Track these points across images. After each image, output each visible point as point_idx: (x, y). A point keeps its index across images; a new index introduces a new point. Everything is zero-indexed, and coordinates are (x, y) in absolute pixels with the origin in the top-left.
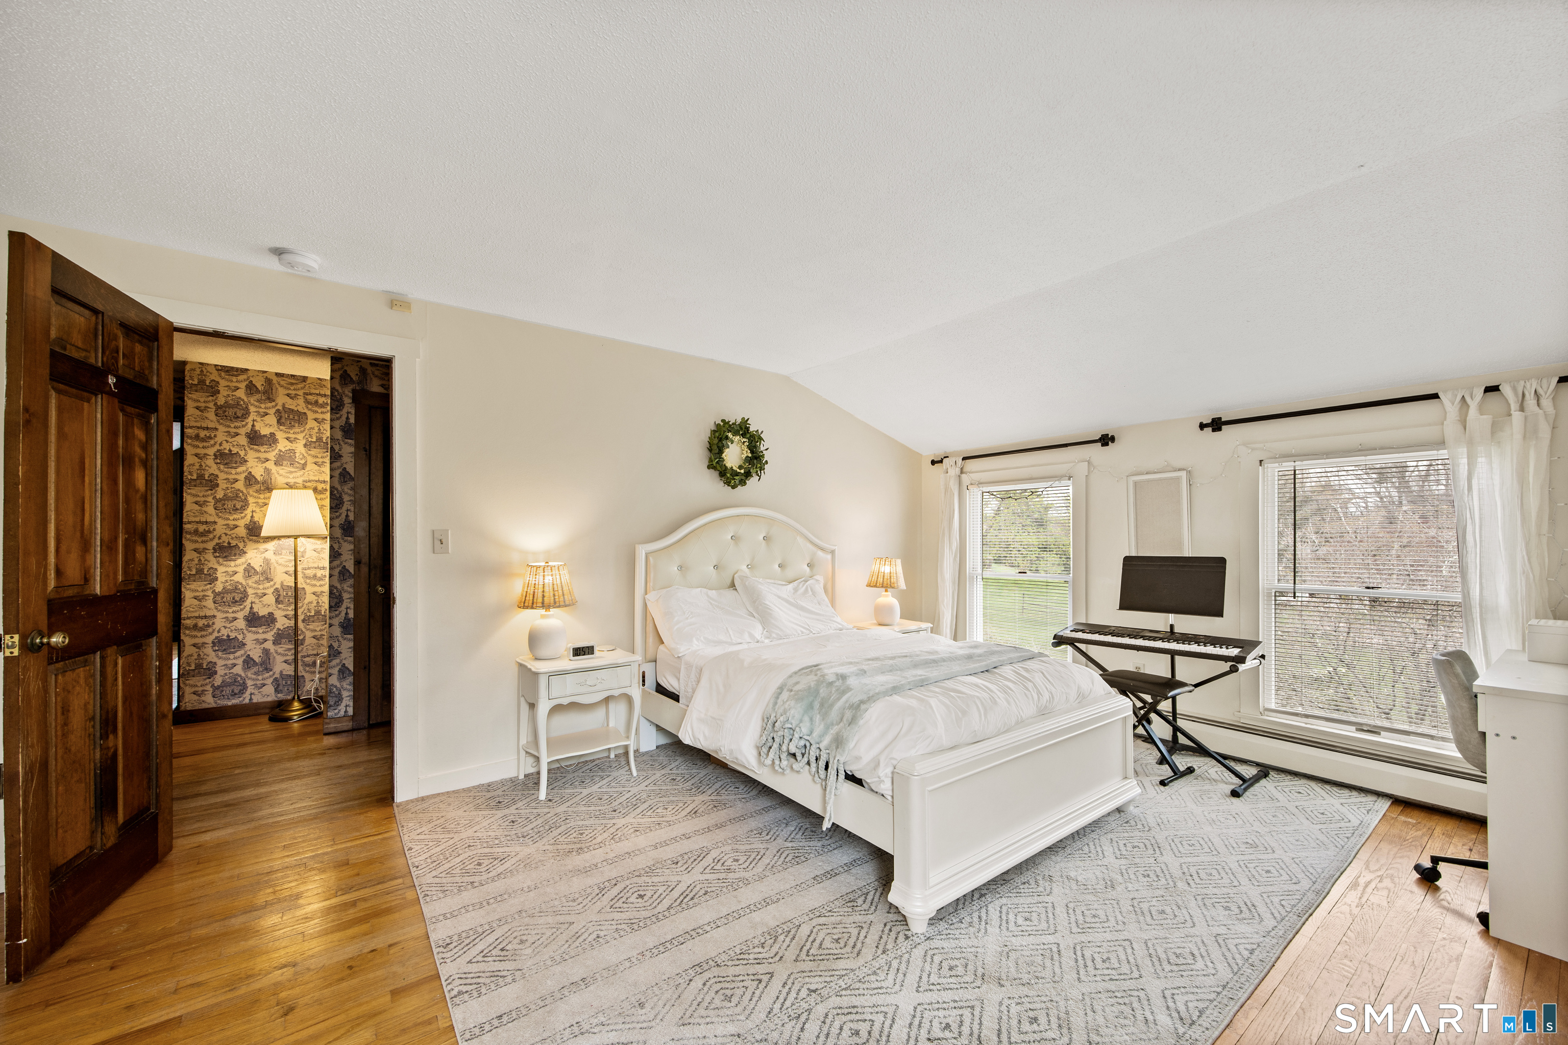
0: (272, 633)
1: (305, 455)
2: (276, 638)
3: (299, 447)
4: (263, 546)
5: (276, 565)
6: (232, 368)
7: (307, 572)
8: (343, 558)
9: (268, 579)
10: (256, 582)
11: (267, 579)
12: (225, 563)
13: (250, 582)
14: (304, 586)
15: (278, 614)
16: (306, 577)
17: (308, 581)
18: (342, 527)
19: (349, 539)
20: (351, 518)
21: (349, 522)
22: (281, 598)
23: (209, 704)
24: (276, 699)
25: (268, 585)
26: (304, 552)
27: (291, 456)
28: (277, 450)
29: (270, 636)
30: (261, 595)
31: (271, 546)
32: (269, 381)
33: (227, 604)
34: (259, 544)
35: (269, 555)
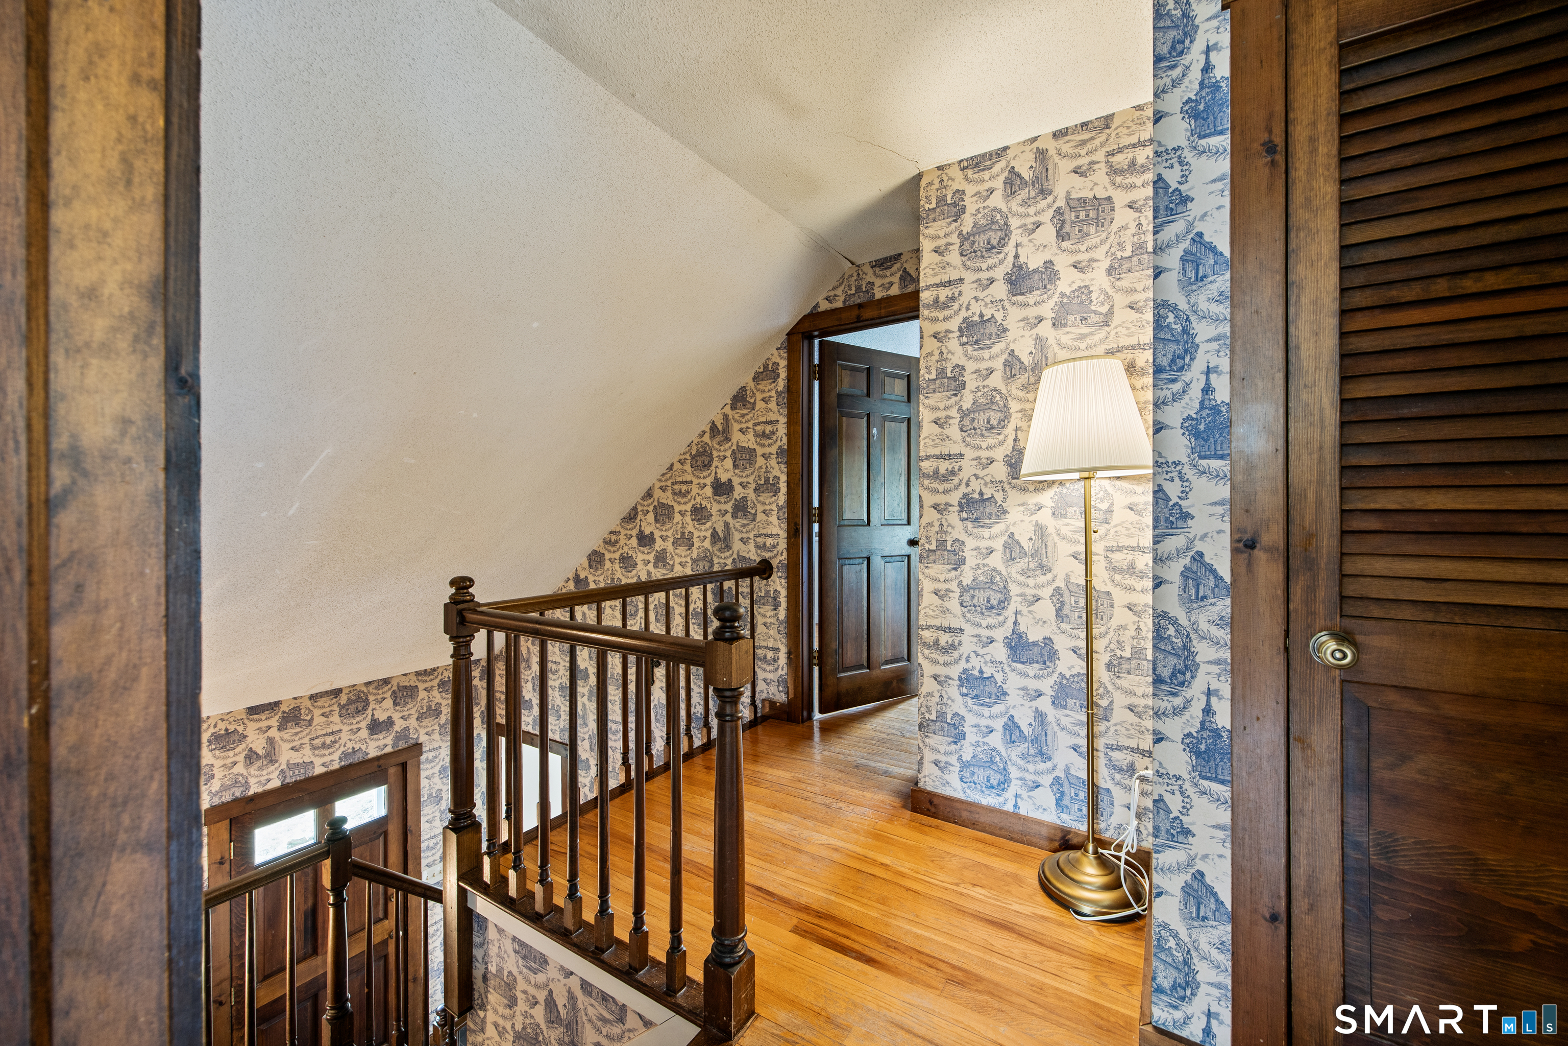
0: (1051, 681)
1: (1110, 291)
2: (1057, 692)
3: (1098, 279)
4: (1034, 499)
5: (1056, 539)
6: (983, 156)
7: (1116, 557)
8: (1196, 527)
9: (1044, 568)
10: (1023, 572)
11: (1041, 566)
12: (975, 530)
13: (1014, 571)
14: (1110, 588)
15: (1062, 644)
16: (1113, 569)
17: (1118, 577)
18: (1191, 427)
19: (1215, 464)
20: (1222, 393)
21: (1216, 410)
22: (1066, 610)
23: (955, 790)
24: (1058, 822)
25: (1042, 579)
26: (1110, 511)
27: (1082, 302)
28: (1057, 295)
29: (1047, 685)
30: (1031, 598)
31: (1047, 498)
32: (1041, 156)
33: (979, 609)
34: (1028, 495)
35: (1045, 517)
